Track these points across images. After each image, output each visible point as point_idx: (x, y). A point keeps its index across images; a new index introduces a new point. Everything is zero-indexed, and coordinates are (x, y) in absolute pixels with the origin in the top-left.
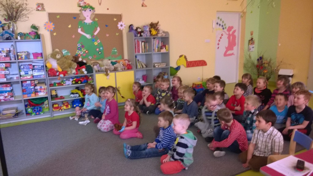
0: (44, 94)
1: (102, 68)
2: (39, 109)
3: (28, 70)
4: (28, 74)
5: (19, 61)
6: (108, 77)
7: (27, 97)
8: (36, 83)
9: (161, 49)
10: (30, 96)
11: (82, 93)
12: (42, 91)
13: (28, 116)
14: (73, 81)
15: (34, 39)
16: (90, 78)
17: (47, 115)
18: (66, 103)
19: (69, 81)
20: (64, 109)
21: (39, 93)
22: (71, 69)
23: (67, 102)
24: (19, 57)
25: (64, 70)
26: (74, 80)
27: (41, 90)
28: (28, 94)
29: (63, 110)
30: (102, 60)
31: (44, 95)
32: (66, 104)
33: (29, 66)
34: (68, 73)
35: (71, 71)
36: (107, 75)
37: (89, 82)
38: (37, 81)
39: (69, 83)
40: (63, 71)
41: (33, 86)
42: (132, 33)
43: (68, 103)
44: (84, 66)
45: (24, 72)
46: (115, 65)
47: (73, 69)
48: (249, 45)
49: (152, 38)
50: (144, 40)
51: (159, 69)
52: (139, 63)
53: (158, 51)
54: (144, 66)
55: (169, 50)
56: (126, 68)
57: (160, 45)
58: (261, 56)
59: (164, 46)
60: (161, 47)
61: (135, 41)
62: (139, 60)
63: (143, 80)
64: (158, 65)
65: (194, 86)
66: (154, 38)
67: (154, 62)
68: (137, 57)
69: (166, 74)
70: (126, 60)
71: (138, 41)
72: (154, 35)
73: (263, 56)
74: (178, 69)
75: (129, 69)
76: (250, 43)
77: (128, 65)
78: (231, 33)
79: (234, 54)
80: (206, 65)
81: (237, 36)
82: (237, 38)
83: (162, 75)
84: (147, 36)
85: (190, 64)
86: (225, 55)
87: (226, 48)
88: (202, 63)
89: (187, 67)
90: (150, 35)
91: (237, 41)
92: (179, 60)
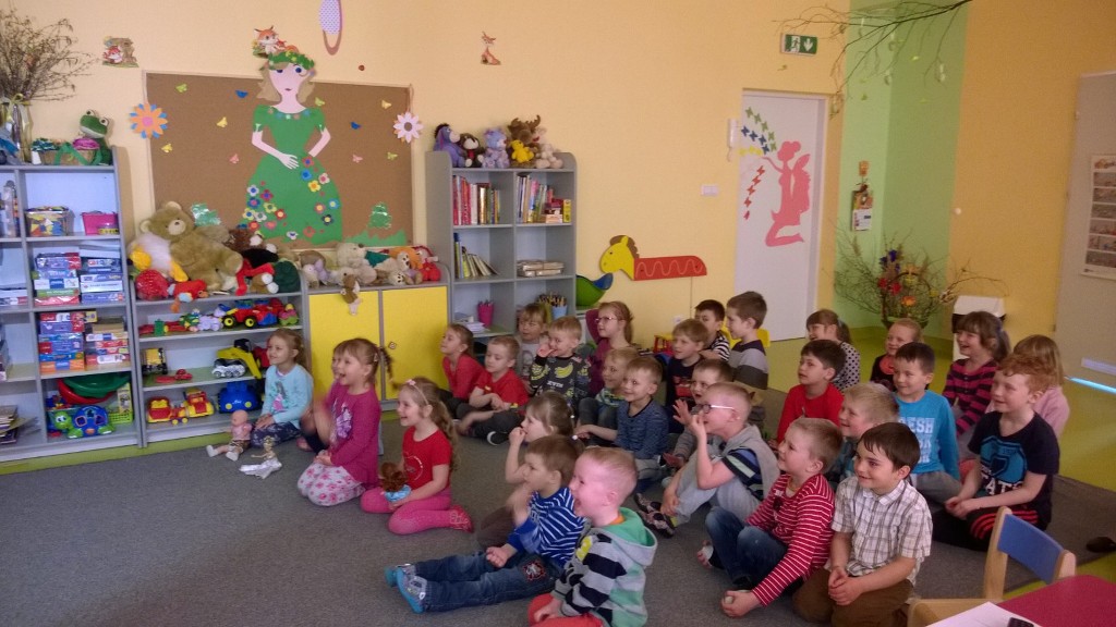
0: (118, 361)
1: (335, 273)
2: (95, 416)
3: (63, 273)
4: (61, 286)
5: (29, 239)
6: (353, 305)
7: (53, 372)
8: (89, 320)
9: (547, 212)
10: (67, 368)
11: (258, 361)
12: (108, 349)
13: (56, 441)
14: (224, 318)
15: (91, 164)
16: (289, 307)
17: (127, 437)
18: (197, 398)
19: (212, 315)
20: (189, 418)
21: (99, 358)
22: (222, 274)
23: (203, 392)
24: (34, 227)
25: (194, 278)
26: (230, 312)
27: (106, 345)
28: (57, 360)
29: (185, 420)
30: (334, 247)
31: (117, 366)
32: (195, 400)
33: (66, 260)
34: (209, 287)
35: (222, 283)
36: (350, 298)
37: (284, 322)
38: (94, 313)
39: (211, 323)
40: (190, 280)
41: (78, 330)
42: (446, 156)
43: (203, 395)
44: (270, 265)
45: (47, 281)
46: (380, 266)
47: (229, 273)
48: (852, 208)
49: (515, 174)
50: (486, 180)
51: (539, 282)
52: (465, 259)
53: (534, 221)
54: (485, 272)
55: (573, 217)
56: (420, 278)
57: (543, 199)
58: (895, 248)
59: (556, 203)
60: (547, 205)
61: (454, 182)
62: (469, 251)
63: (480, 318)
64: (535, 270)
65: (660, 347)
66: (522, 175)
67: (519, 259)
68: (461, 237)
69: (562, 303)
70: (421, 247)
71: (465, 184)
72: (525, 163)
73: (900, 247)
74: (604, 283)
75: (429, 280)
76: (857, 204)
77: (426, 264)
78: (791, 164)
79: (801, 240)
80: (704, 272)
81: (812, 178)
82: (811, 184)
83: (548, 305)
84: (496, 166)
85: (648, 269)
86: (772, 240)
87: (775, 216)
88: (691, 267)
89: (636, 279)
90: (507, 162)
91: (811, 193)
92: (607, 254)
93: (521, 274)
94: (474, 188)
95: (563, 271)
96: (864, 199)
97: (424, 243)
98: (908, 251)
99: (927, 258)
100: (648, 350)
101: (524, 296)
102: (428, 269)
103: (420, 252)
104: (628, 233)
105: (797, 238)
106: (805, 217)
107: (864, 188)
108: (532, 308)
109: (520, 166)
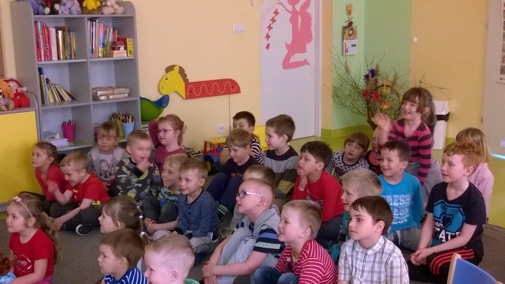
9: (114, 49)
42: (28, 5)
48: (343, 40)
49: (86, 19)
50: (63, 24)
51: (111, 104)
52: (49, 88)
53: (104, 56)
54: (67, 98)
55: (135, 52)
56: (12, 104)
57: (111, 39)
58: (374, 67)
59: (121, 41)
60: (114, 43)
61: (36, 26)
62: (52, 81)
63: (65, 135)
64: (107, 95)
65: (208, 149)
66: (92, 20)
67: (93, 86)
68: (44, 71)
69: (130, 120)
70: (12, 80)
71: (45, 28)
72: (93, 10)
73: (377, 66)
74: (162, 102)
75: (20, 106)
76: (346, 36)
77: (17, 94)
78: (298, 7)
79: (308, 64)
80: (238, 91)
81: (313, 17)
82: (313, 22)
83: (119, 122)
84: (70, 13)
85: (196, 90)
86: (287, 64)
87: (287, 46)
88: (228, 87)
89: (187, 98)
90: (79, 9)
91: (313, 28)
92: (164, 79)
93: (95, 98)
94: (53, 31)
95: (129, 95)
96: (351, 32)
97: (14, 77)
98: (382, 70)
99: (396, 74)
100: (199, 153)
101: (99, 116)
102: (18, 97)
103: (11, 84)
104: (179, 63)
105: (305, 62)
106: (310, 46)
107: (351, 24)
108: (107, 126)
109: (90, 12)
